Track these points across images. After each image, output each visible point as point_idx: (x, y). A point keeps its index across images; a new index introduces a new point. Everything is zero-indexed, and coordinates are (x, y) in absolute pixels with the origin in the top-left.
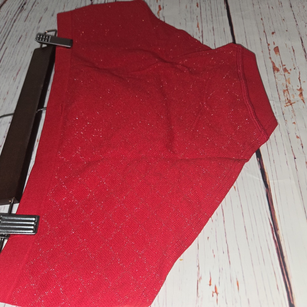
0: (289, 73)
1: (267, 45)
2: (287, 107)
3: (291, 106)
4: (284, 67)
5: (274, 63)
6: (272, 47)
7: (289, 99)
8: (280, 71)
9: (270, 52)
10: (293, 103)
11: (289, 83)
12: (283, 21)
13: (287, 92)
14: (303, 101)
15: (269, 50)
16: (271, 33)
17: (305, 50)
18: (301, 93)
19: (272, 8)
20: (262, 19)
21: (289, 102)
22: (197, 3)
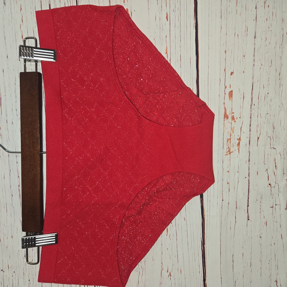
0: (235, 122)
1: (224, 86)
2: (226, 155)
3: (229, 155)
4: (233, 115)
5: (226, 109)
6: (228, 90)
7: (229, 148)
8: (229, 119)
9: (225, 96)
10: (232, 152)
11: (233, 132)
12: (244, 57)
13: (230, 141)
14: (239, 151)
15: (225, 94)
16: (230, 73)
17: (252, 99)
18: (239, 143)
19: (238, 35)
20: (225, 52)
21: (229, 151)
22: (167, 14)
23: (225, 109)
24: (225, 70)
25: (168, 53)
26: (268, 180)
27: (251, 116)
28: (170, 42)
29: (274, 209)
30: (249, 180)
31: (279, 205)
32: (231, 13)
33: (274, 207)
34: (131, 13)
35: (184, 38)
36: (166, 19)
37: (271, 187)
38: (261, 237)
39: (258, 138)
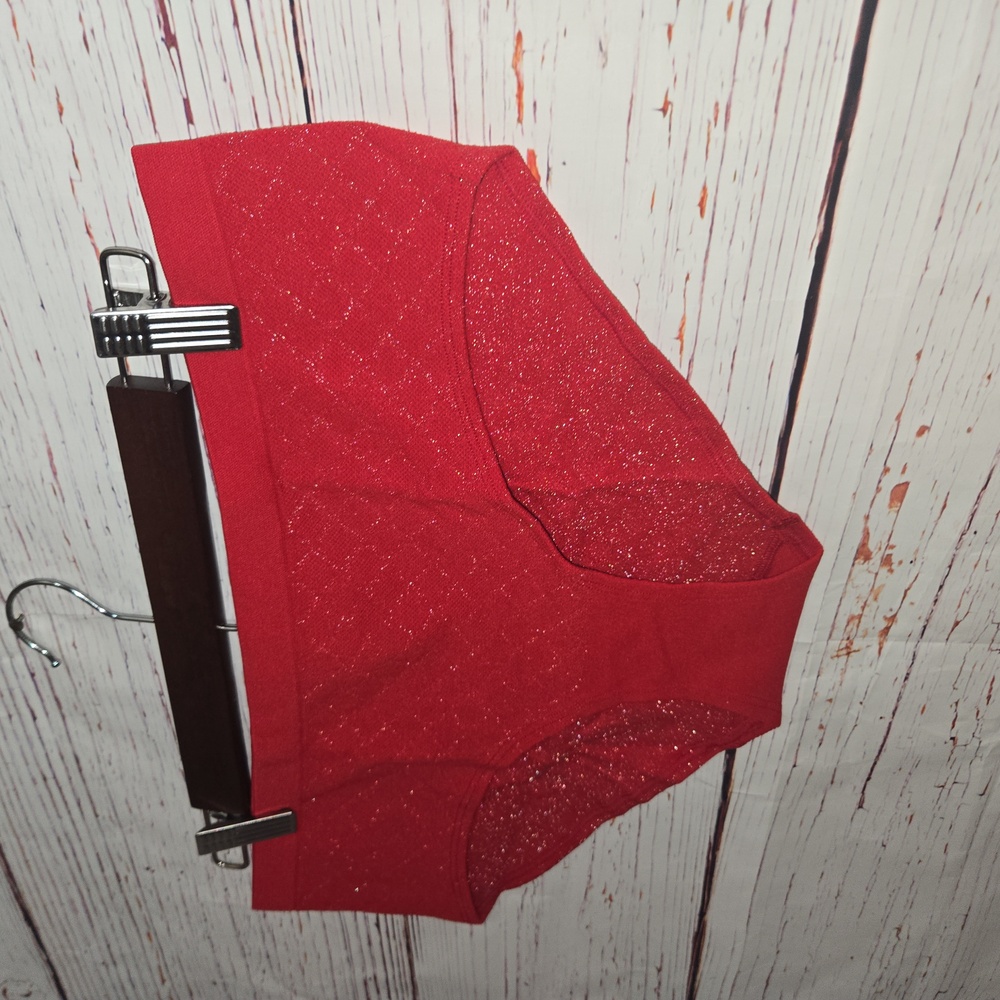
1: (882, 468)
2: (836, 659)
3: (846, 657)
5: (868, 533)
6: (891, 482)
7: (851, 638)
8: (871, 562)
9: (878, 495)
10: (855, 651)
12: (986, 381)
13: (857, 621)
14: (880, 649)
15: (878, 490)
16: (917, 429)
17: (973, 515)
18: (887, 629)
19: (988, 300)
20: (919, 356)
21: (847, 647)
22: (704, 189)
23: (866, 534)
24: (898, 417)
25: (685, 338)
26: (953, 727)
27: (952, 561)
28: (701, 299)
29: (945, 791)
30: (890, 723)
31: (965, 786)
32: (984, 207)
33: (948, 786)
34: (549, 169)
35: (761, 289)
36: (698, 209)
37: (954, 744)
38: (884, 846)
39: (957, 624)
